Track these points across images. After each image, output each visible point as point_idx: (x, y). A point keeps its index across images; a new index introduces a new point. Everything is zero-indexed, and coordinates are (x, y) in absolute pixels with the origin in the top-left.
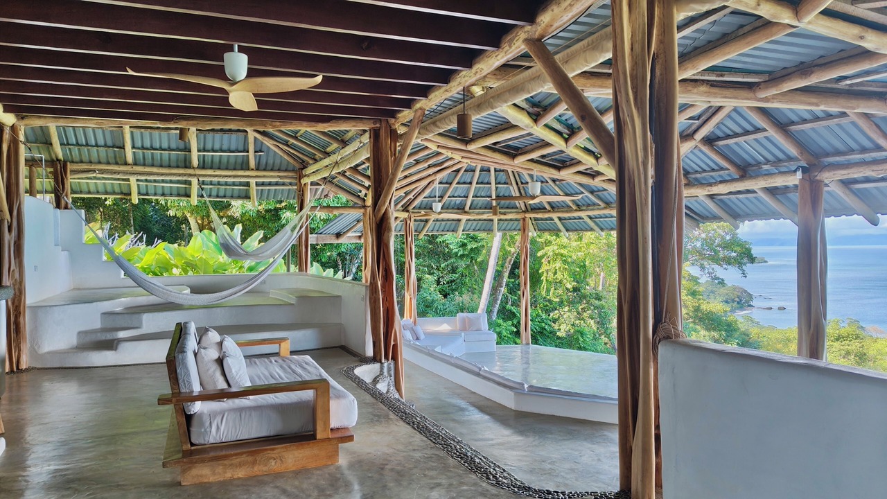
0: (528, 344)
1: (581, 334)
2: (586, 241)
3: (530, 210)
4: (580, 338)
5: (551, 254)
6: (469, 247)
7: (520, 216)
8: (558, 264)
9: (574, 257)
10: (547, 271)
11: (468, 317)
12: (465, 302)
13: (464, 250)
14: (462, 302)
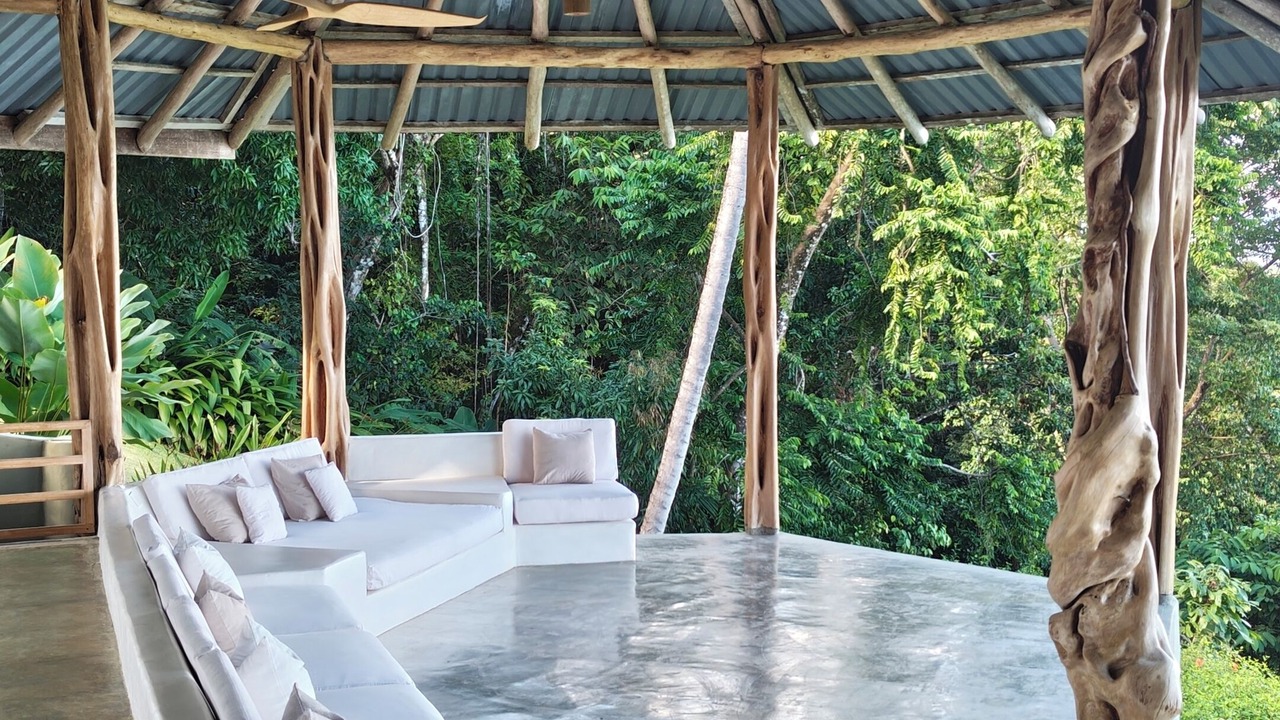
0: (767, 531)
1: (1015, 476)
2: (1030, 194)
3: (780, 36)
4: (1010, 488)
5: (917, 231)
6: (672, 214)
7: (742, 62)
8: (936, 267)
9: (987, 245)
10: (905, 285)
11: (538, 433)
12: (654, 381)
13: (662, 223)
14: (645, 381)
